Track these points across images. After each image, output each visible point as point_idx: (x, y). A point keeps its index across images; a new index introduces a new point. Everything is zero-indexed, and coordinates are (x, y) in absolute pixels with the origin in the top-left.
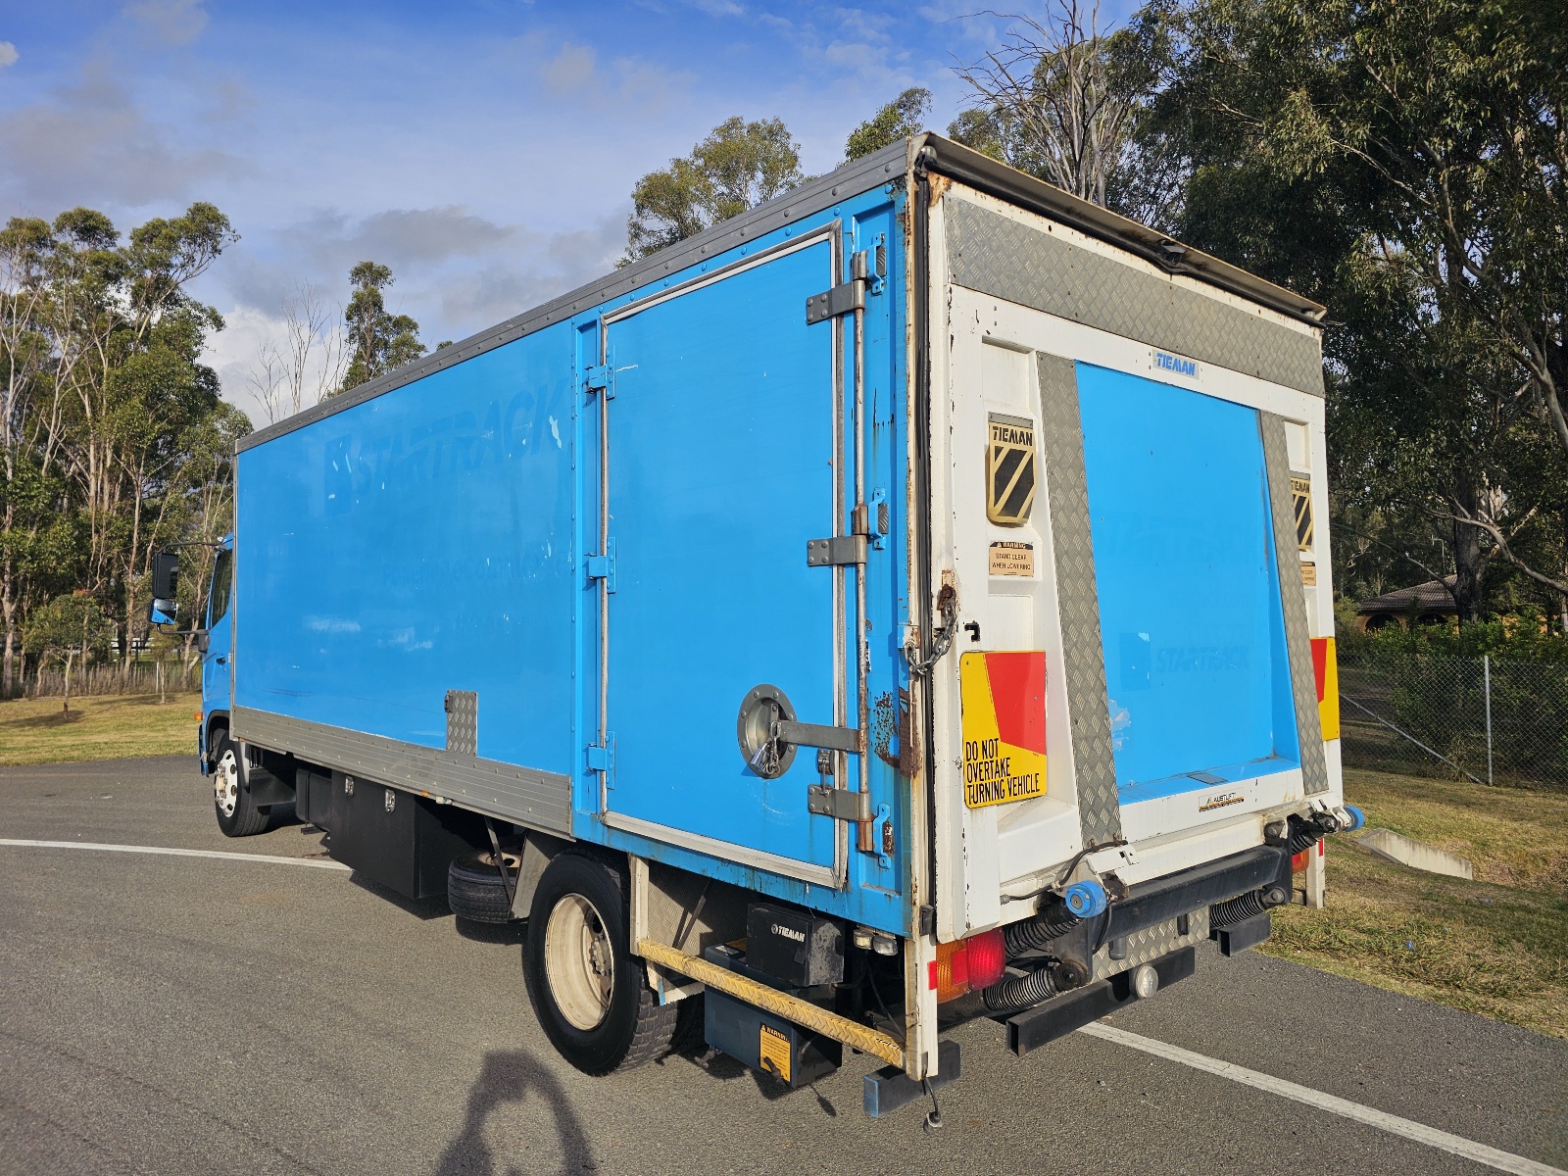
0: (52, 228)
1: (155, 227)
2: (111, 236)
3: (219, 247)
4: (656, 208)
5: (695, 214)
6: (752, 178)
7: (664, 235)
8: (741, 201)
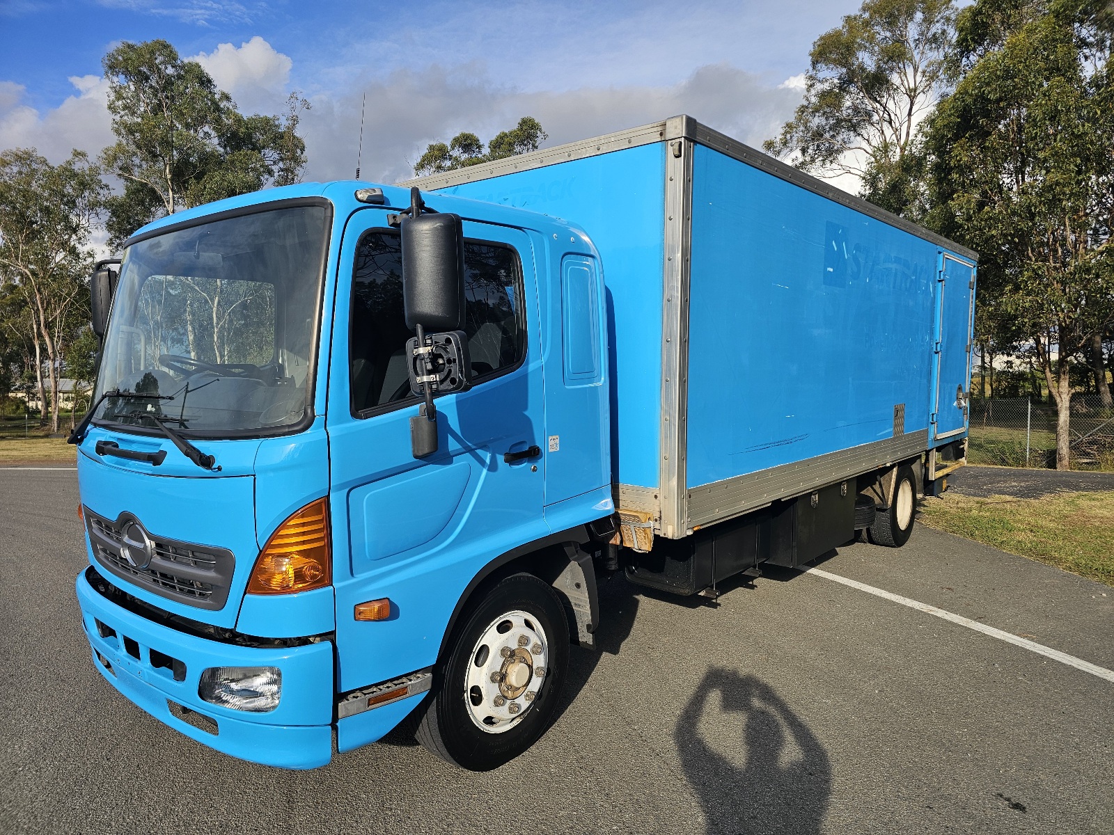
0: (449, 148)
1: (502, 138)
2: (479, 147)
3: (536, 145)
4: (827, 61)
5: (860, 60)
6: (912, 20)
7: (836, 81)
8: (901, 41)
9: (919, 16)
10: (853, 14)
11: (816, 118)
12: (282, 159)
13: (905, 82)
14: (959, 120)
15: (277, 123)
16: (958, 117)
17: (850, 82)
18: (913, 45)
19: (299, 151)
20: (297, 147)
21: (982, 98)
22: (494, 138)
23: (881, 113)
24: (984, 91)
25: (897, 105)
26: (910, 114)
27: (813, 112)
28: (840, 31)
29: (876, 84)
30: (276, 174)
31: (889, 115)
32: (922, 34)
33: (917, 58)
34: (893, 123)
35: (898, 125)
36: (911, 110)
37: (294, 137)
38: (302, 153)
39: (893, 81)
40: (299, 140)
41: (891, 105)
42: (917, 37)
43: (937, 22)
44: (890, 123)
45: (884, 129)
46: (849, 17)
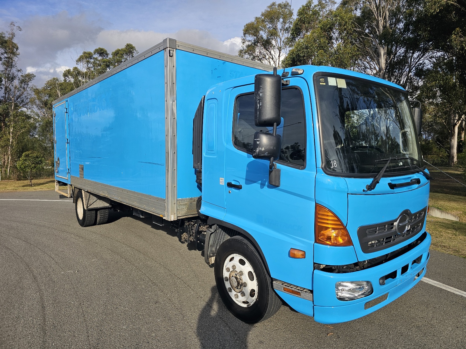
0: (93, 53)
1: (118, 51)
2: (107, 54)
3: (133, 56)
4: (249, 34)
5: (261, 34)
6: (279, 21)
7: (253, 41)
8: (275, 29)
9: (281, 20)
10: (258, 17)
11: (246, 55)
12: (6, 53)
13: (277, 44)
14: (291, 62)
15: (3, 35)
16: (291, 61)
17: (258, 42)
18: (279, 31)
19: (15, 50)
20: (14, 47)
21: (298, 55)
22: (114, 51)
23: (269, 55)
24: (299, 53)
25: (275, 53)
26: (279, 56)
27: (244, 53)
28: (253, 23)
29: (267, 44)
30: (3, 60)
31: (272, 56)
32: (283, 27)
33: (281, 36)
34: (274, 60)
35: (275, 60)
36: (279, 55)
37: (13, 43)
38: (17, 50)
39: (273, 43)
40: (15, 44)
41: (272, 52)
42: (281, 28)
43: (287, 23)
44: (273, 59)
45: (270, 61)
46: (257, 17)
